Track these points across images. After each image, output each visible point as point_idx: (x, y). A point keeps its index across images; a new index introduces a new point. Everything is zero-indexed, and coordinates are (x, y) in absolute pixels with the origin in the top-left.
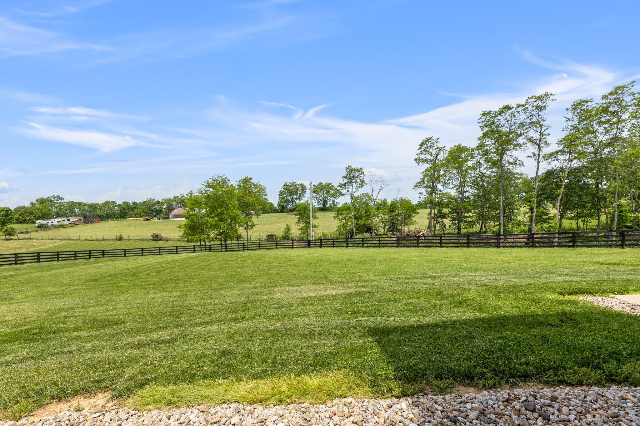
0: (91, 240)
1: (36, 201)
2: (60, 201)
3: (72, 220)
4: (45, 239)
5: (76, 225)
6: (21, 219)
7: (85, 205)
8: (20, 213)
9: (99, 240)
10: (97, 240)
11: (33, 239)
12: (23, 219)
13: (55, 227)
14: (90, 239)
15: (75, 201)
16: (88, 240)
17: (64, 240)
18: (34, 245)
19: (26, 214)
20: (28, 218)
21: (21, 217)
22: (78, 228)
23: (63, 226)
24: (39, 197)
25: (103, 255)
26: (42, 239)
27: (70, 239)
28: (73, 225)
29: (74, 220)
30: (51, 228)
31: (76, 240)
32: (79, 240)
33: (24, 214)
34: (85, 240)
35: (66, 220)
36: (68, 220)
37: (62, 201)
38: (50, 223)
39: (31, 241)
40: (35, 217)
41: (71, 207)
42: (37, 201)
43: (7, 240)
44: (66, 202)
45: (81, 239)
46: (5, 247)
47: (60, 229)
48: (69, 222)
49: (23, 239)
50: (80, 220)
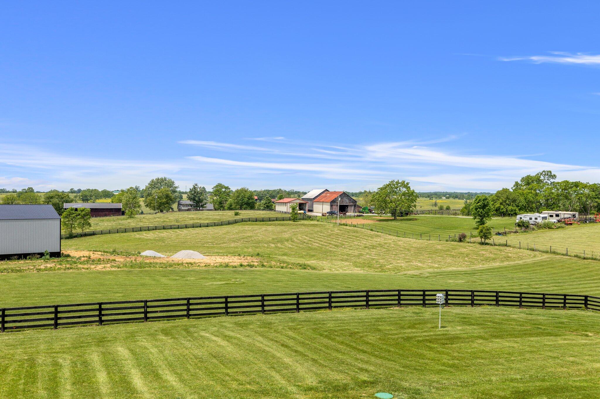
0: (584, 258)
1: (521, 181)
2: (552, 180)
3: (562, 217)
4: (524, 249)
5: (567, 224)
6: (502, 209)
7: (585, 186)
8: (501, 201)
9: (595, 259)
10: (592, 259)
11: (510, 246)
12: (505, 210)
13: (539, 227)
14: (582, 255)
15: (571, 181)
16: (580, 257)
17: (547, 252)
18: (510, 257)
19: (507, 202)
20: (510, 208)
21: (502, 207)
22: (570, 231)
23: (548, 227)
24: (525, 175)
25: (586, 304)
26: (520, 248)
27: (554, 253)
28: (563, 225)
29: (566, 216)
30: (533, 229)
31: (563, 255)
32: (567, 255)
33: (505, 202)
34: (575, 256)
35: (554, 216)
36: (557, 215)
37: (554, 180)
38: (533, 219)
39: (508, 248)
40: (518, 206)
41: (565, 189)
42: (523, 180)
43: (482, 244)
44: (558, 183)
45: (569, 254)
46: (479, 255)
47: (546, 230)
48: (558, 218)
49: (499, 245)
50: (574, 216)
